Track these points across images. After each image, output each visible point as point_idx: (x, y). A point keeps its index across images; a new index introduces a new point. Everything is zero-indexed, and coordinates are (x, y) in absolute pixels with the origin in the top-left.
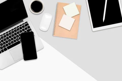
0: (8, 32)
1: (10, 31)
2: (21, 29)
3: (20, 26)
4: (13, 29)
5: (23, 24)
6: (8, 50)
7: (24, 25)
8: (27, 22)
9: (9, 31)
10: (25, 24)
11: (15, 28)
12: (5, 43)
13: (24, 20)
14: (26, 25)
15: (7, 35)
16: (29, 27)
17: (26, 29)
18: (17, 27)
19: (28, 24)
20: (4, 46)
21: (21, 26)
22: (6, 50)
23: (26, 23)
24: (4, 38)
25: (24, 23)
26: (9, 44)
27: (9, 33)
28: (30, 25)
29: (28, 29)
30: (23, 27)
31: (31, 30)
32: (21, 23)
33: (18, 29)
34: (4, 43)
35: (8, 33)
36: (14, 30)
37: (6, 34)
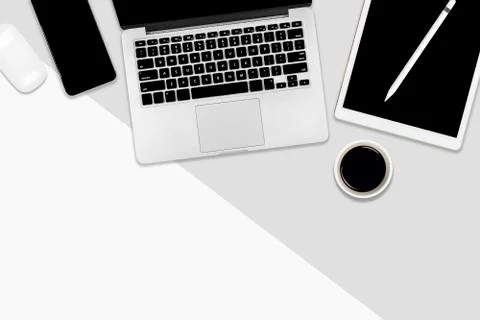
0: (215, 34)
1: (228, 32)
2: (270, 43)
3: (270, 27)
4: (240, 30)
5: (282, 26)
6: (192, 102)
7: (286, 30)
8: (300, 23)
9: (222, 33)
10: (291, 28)
11: (246, 30)
12: (191, 73)
13: (290, 11)
14: (292, 34)
15: (211, 44)
16: (301, 44)
17: (288, 46)
18: (258, 28)
19: (300, 32)
20: (184, 82)
21: (274, 31)
22: (183, 96)
23: (294, 24)
24: (194, 52)
25: (288, 24)
26: (206, 79)
27: (219, 40)
28: (305, 38)
29: (295, 51)
30: (281, 35)
31: (304, 56)
32: (278, 20)
33: (257, 38)
34: (188, 70)
35: (216, 39)
36: (239, 36)
37: (207, 39)
